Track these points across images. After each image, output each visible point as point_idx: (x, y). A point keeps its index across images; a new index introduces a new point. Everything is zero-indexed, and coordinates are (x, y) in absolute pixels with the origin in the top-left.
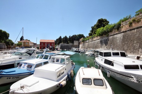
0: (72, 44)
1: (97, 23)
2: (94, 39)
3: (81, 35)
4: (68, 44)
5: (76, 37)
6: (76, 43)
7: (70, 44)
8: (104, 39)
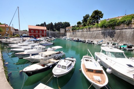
0: (58, 32)
1: (93, 14)
2: (92, 30)
3: (67, 23)
4: (55, 32)
5: (63, 24)
6: (62, 31)
7: (57, 32)
8: (108, 31)
